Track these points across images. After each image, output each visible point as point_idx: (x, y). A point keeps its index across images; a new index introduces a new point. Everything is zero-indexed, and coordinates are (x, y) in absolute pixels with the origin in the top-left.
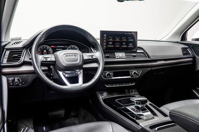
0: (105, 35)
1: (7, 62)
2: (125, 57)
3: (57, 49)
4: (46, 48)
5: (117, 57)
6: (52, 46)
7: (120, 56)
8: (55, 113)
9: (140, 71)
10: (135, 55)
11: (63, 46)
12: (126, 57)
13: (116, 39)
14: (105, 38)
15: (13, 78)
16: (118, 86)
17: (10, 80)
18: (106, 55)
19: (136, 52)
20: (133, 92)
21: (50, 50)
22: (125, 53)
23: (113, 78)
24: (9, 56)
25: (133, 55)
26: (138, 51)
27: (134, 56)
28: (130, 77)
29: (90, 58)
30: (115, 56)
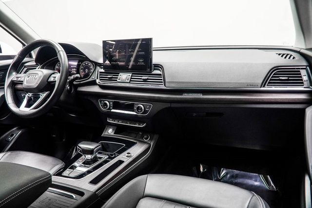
3: (71, 66)
5: (119, 79)
7: (124, 78)
9: (150, 106)
10: (146, 78)
12: (130, 81)
13: (120, 53)
14: (107, 52)
18: (108, 76)
19: (150, 74)
20: (146, 139)
22: (132, 74)
23: (113, 110)
25: (143, 78)
27: (145, 80)
28: (135, 113)
30: (117, 78)
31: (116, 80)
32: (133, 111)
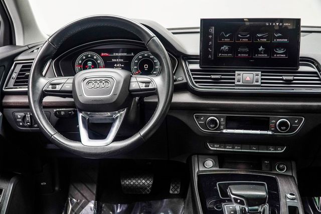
0: (212, 30)
1: (14, 85)
2: (259, 83)
3: (113, 60)
4: (92, 57)
5: (239, 81)
6: (103, 54)
7: (248, 79)
8: (132, 182)
9: (300, 121)
10: (291, 78)
11: (125, 54)
12: (262, 83)
13: (239, 38)
14: (210, 36)
15: (23, 114)
16: (237, 149)
17: (19, 117)
18: (213, 77)
20: (281, 170)
21: (99, 62)
22: (262, 72)
23: (224, 131)
24: (19, 74)
25: (285, 78)
26: (302, 68)
27: (288, 82)
28: (270, 133)
29: (143, 86)
30: (234, 79)
31: (234, 83)
32: (267, 130)
